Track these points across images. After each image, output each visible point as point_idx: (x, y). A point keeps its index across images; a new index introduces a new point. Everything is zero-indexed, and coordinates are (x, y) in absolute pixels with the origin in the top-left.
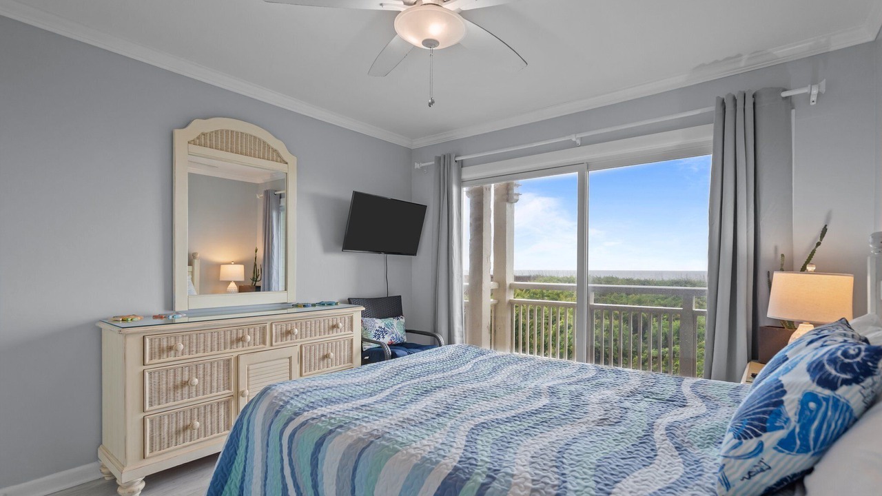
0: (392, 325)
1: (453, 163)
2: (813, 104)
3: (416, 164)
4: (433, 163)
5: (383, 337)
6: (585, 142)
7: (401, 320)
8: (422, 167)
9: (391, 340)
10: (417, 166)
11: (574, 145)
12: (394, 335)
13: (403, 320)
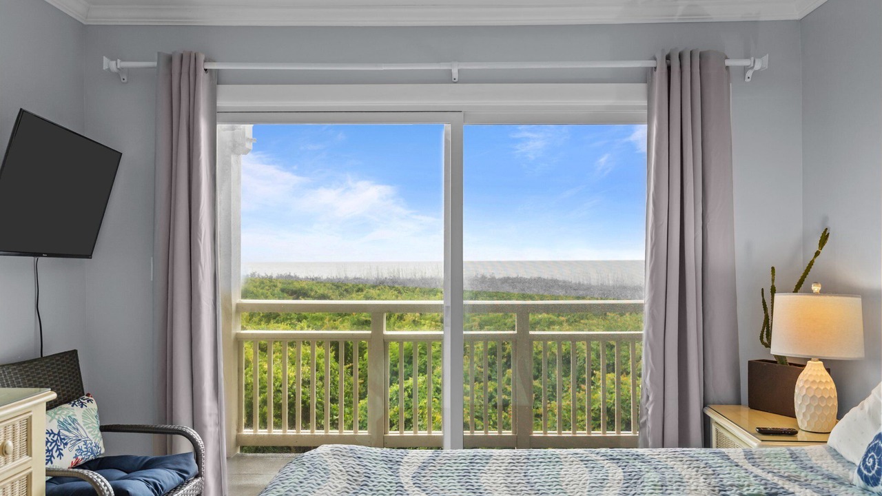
0: (74, 421)
1: (202, 74)
2: (749, 80)
3: (105, 59)
4: (155, 64)
5: (60, 454)
6: (465, 79)
7: (89, 405)
8: (120, 70)
9: (76, 457)
10: (109, 64)
11: (447, 79)
12: (81, 444)
13: (93, 406)
